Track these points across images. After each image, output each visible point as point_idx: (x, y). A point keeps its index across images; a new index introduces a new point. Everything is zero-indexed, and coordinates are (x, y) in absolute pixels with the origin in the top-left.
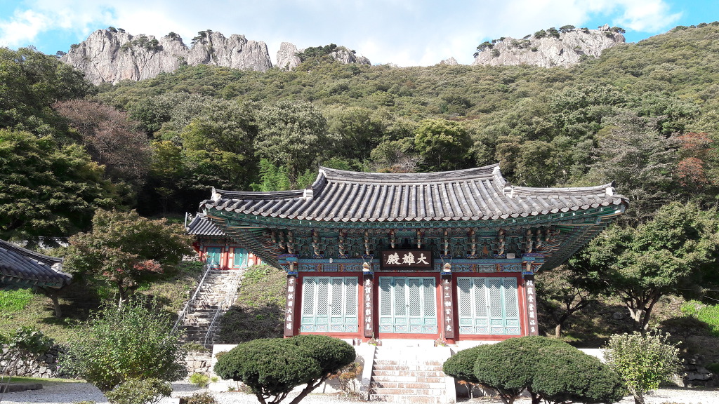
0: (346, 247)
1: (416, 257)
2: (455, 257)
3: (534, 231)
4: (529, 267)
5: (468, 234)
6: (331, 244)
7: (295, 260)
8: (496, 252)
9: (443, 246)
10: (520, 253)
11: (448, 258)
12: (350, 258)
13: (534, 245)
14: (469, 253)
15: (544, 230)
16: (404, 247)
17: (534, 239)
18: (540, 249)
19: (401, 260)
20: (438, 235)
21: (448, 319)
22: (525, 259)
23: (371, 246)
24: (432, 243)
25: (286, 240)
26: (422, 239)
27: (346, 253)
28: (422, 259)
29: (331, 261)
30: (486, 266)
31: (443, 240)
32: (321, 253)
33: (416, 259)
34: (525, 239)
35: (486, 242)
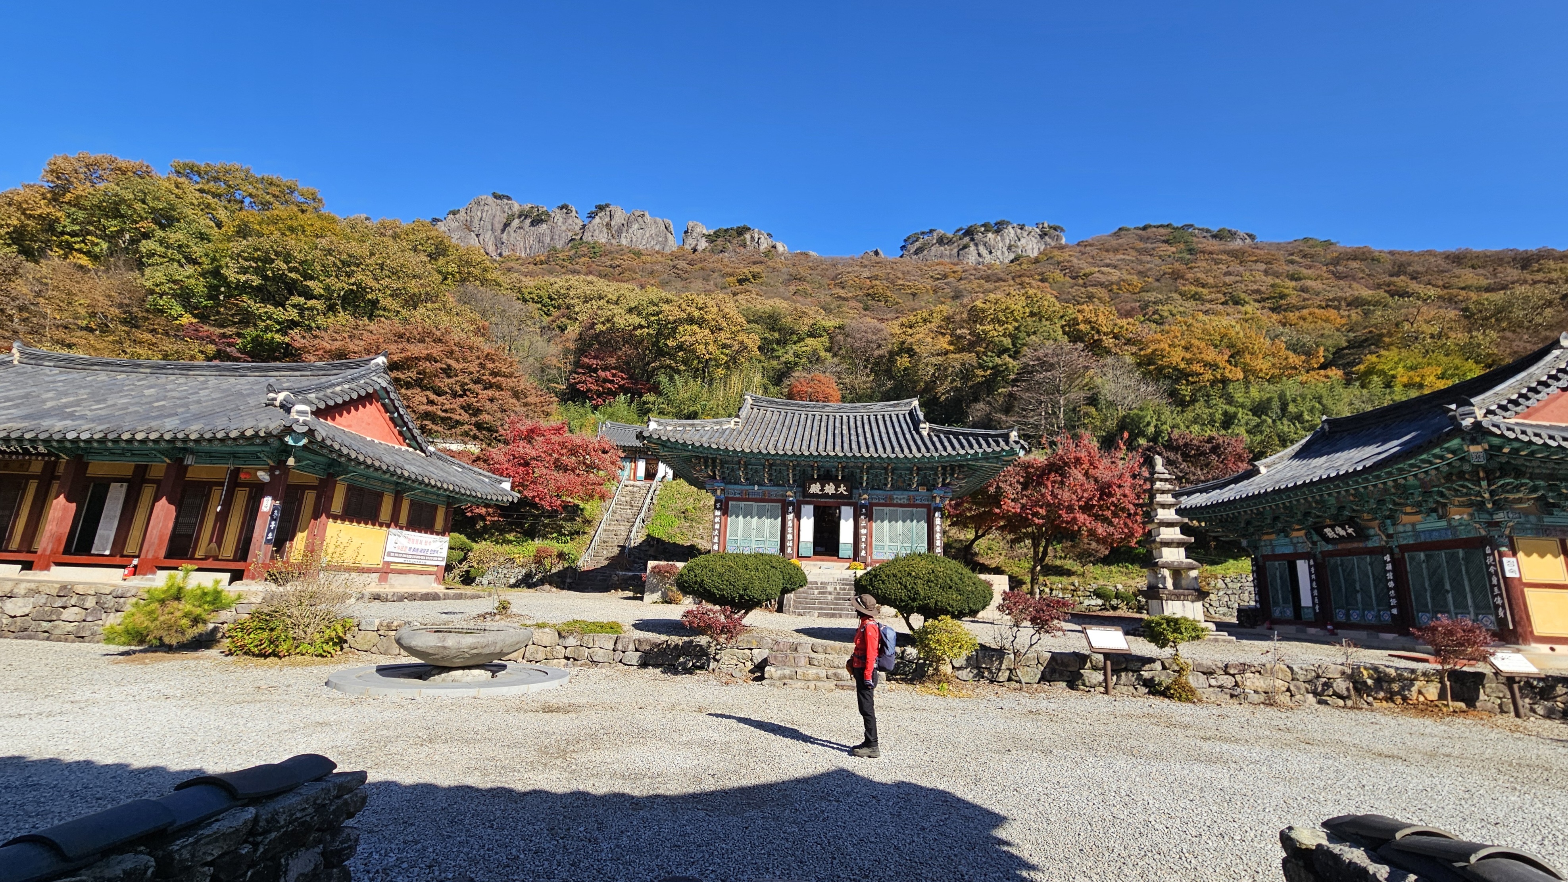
0: (770, 475)
1: (837, 487)
2: (873, 488)
3: (944, 468)
4: (938, 500)
5: (886, 469)
6: (756, 471)
7: (722, 486)
8: (910, 485)
9: (862, 478)
10: (931, 487)
11: (865, 491)
12: (774, 485)
13: (944, 480)
14: (886, 485)
15: (953, 469)
16: (826, 477)
17: (944, 474)
18: (949, 484)
19: (822, 490)
20: (858, 467)
21: (863, 545)
22: (935, 493)
23: (794, 475)
24: (852, 474)
25: (714, 467)
26: (843, 471)
27: (770, 480)
28: (842, 489)
29: (756, 488)
30: (900, 497)
31: (862, 472)
32: (747, 479)
33: (836, 490)
34: (936, 474)
35: (901, 476)
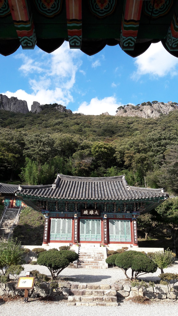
0: (68, 207)
1: (94, 212)
2: (108, 212)
3: (136, 204)
4: (134, 216)
5: (113, 204)
6: (62, 206)
7: (48, 212)
8: (123, 210)
9: (104, 208)
10: (132, 211)
11: (106, 213)
12: (69, 212)
13: (136, 209)
14: (114, 210)
15: (140, 204)
16: (90, 208)
17: (136, 206)
18: (139, 210)
19: (88, 213)
20: (103, 204)
21: (105, 236)
22: (133, 214)
23: (77, 207)
24: (100, 206)
25: (45, 205)
26: (97, 205)
27: (68, 209)
28: (96, 212)
29: (62, 213)
30: (119, 215)
31: (104, 205)
32: (58, 209)
33: (94, 213)
34: (133, 206)
35: (119, 207)
